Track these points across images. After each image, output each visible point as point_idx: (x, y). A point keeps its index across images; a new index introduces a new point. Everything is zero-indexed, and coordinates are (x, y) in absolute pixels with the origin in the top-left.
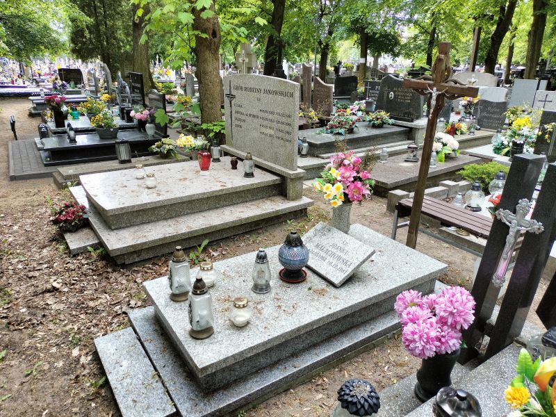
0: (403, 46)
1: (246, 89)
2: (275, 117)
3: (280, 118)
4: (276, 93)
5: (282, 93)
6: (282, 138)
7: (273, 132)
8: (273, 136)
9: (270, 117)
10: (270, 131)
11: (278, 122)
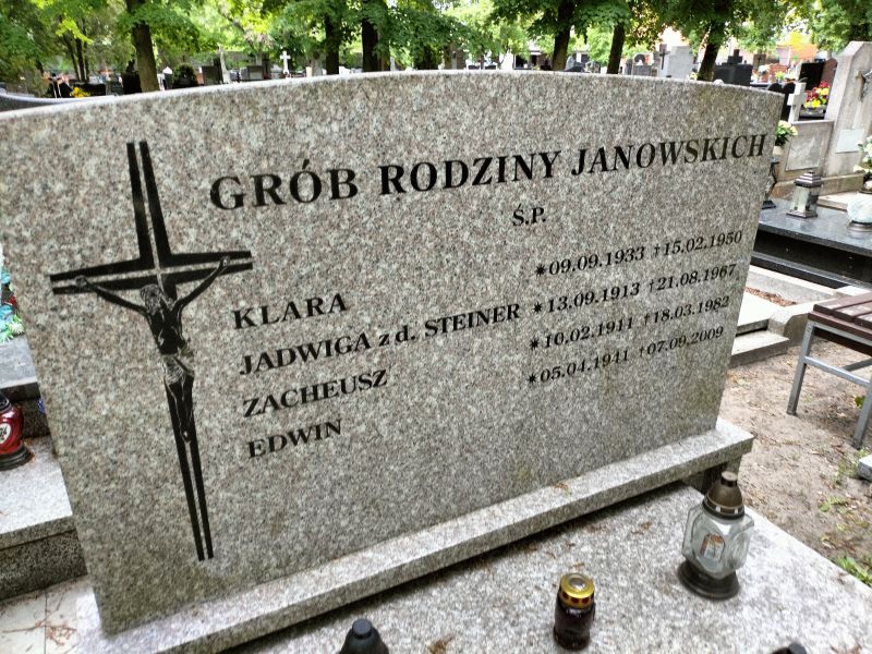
1: (391, 179)
2: (647, 270)
3: (674, 265)
4: (668, 152)
5: (708, 150)
6: (680, 341)
7: (621, 341)
8: (621, 358)
9: (614, 276)
10: (600, 346)
11: (663, 283)
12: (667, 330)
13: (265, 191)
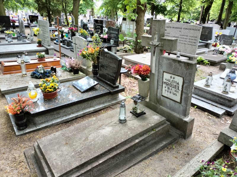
0: (168, 11)
1: (173, 28)
2: (188, 38)
3: (191, 38)
4: (190, 29)
5: (194, 30)
6: (191, 45)
7: (186, 43)
8: (186, 44)
9: (186, 37)
10: (184, 42)
11: (190, 39)
12: (190, 43)
13: (168, 27)
